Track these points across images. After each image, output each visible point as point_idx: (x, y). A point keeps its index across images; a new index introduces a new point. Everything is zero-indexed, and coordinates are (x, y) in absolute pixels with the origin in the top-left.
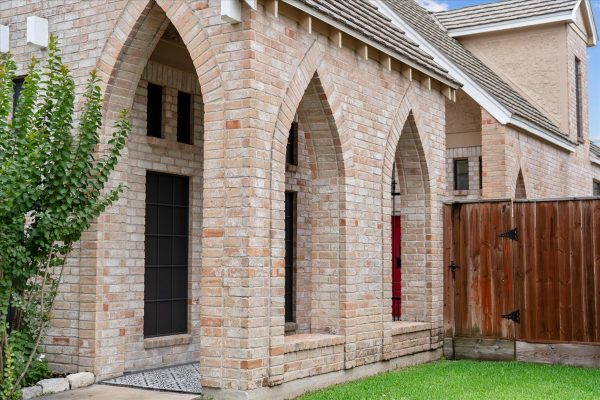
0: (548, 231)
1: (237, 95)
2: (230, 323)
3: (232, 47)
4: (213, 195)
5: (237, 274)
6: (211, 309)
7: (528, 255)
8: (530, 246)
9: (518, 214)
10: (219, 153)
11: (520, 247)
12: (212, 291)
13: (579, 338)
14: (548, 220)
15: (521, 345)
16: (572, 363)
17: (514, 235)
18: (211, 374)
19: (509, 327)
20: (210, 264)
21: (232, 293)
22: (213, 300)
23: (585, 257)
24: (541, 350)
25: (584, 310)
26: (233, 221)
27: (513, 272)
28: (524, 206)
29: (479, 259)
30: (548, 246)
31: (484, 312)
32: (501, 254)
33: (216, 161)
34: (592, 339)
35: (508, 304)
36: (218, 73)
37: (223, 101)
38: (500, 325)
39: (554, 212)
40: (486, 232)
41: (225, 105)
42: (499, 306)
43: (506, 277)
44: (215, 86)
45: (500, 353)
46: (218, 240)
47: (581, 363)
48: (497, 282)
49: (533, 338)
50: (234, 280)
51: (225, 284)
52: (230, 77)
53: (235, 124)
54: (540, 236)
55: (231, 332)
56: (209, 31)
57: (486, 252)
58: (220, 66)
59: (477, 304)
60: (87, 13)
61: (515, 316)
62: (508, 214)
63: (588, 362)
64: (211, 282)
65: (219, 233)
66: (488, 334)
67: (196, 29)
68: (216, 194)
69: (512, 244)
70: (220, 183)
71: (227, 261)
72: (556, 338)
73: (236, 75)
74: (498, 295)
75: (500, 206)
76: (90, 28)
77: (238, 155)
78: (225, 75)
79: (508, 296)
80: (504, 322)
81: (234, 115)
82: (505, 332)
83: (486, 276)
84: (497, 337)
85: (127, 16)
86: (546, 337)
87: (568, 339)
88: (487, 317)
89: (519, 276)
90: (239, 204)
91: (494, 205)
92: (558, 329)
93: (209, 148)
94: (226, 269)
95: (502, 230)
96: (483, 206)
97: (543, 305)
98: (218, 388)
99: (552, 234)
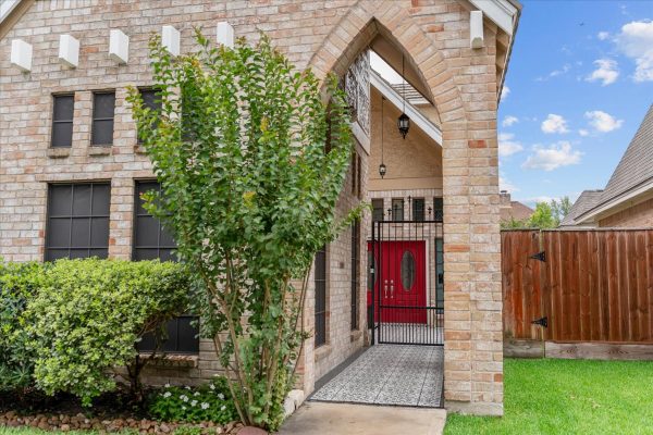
0: (571, 255)
1: (480, 116)
2: (479, 337)
3: (473, 70)
4: (455, 211)
5: (487, 288)
6: (456, 323)
7: (555, 273)
8: (556, 266)
9: (546, 241)
10: (462, 170)
11: (548, 266)
12: (456, 305)
13: (596, 338)
14: (570, 245)
15: (550, 346)
16: (591, 358)
17: (542, 257)
18: (459, 388)
19: (538, 331)
20: (454, 279)
21: (481, 307)
22: (458, 314)
23: (602, 276)
24: (565, 348)
25: (600, 315)
26: (481, 238)
27: (542, 287)
28: (550, 234)
29: (512, 275)
30: (571, 266)
31: (517, 319)
32: (531, 272)
33: (458, 178)
34: (607, 339)
35: (537, 312)
36: (459, 93)
37: (466, 121)
38: (530, 328)
39: (576, 239)
40: (518, 254)
41: (468, 125)
42: (529, 313)
43: (536, 291)
44: (455, 105)
45: (531, 351)
46: (464, 256)
47: (599, 357)
48: (528, 294)
49: (559, 339)
50: (483, 295)
51: (473, 298)
52: (472, 99)
53: (481, 144)
54: (564, 259)
55: (481, 346)
56: (446, 53)
57: (518, 270)
58: (459, 88)
59: (510, 312)
60: (288, 26)
61: (544, 322)
62: (537, 240)
63: (605, 357)
64: (455, 296)
65: (465, 249)
66: (520, 336)
67: (430, 50)
68: (460, 210)
69: (541, 264)
70: (464, 200)
71: (474, 276)
72: (578, 338)
73: (479, 97)
74: (529, 305)
75: (530, 233)
76: (291, 41)
77: (484, 174)
78: (465, 97)
79: (537, 306)
80: (533, 327)
81: (477, 135)
82: (534, 334)
83: (518, 290)
84: (528, 338)
85: (340, 31)
86: (569, 338)
87: (588, 339)
88: (518, 323)
89: (547, 289)
90: (486, 221)
91: (525, 233)
92: (579, 331)
93: (450, 165)
94: (473, 284)
95: (531, 252)
96: (515, 233)
97: (567, 313)
98: (468, 402)
99: (575, 257)
